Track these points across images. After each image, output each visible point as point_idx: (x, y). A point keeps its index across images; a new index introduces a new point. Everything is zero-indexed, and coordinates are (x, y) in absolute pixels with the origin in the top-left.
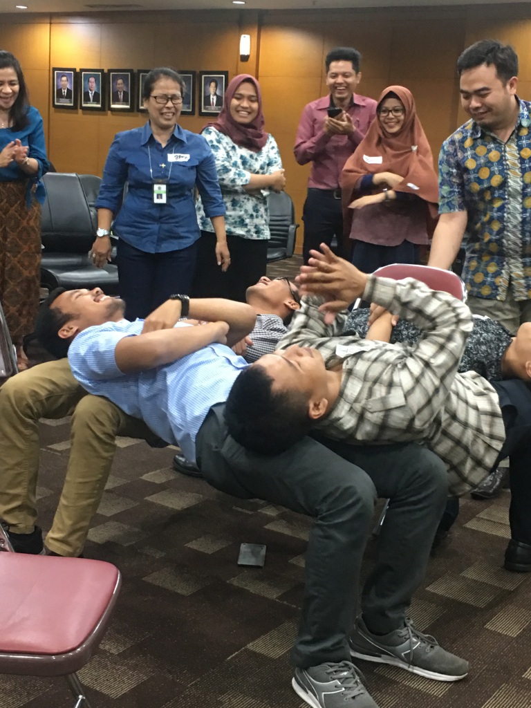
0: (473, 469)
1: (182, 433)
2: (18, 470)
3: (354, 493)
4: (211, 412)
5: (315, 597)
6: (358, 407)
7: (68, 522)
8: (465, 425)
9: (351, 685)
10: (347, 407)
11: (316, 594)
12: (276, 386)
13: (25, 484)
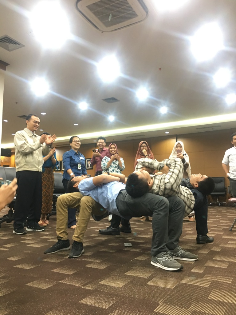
0: (188, 209)
1: (111, 200)
2: (63, 221)
3: (164, 201)
4: (120, 193)
5: (157, 233)
6: (158, 186)
7: (79, 231)
8: (184, 196)
10: (156, 186)
11: (157, 232)
12: (139, 177)
13: (65, 225)
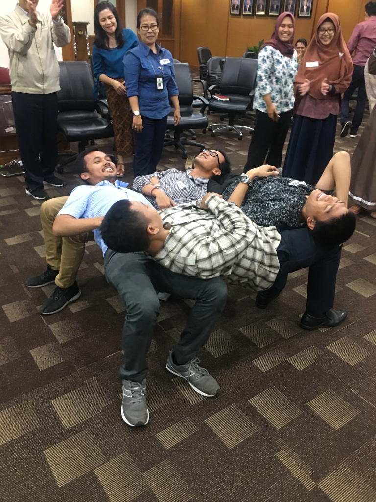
9: (137, 395)
